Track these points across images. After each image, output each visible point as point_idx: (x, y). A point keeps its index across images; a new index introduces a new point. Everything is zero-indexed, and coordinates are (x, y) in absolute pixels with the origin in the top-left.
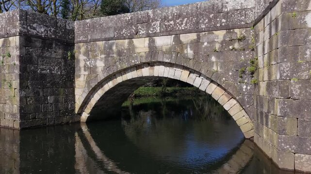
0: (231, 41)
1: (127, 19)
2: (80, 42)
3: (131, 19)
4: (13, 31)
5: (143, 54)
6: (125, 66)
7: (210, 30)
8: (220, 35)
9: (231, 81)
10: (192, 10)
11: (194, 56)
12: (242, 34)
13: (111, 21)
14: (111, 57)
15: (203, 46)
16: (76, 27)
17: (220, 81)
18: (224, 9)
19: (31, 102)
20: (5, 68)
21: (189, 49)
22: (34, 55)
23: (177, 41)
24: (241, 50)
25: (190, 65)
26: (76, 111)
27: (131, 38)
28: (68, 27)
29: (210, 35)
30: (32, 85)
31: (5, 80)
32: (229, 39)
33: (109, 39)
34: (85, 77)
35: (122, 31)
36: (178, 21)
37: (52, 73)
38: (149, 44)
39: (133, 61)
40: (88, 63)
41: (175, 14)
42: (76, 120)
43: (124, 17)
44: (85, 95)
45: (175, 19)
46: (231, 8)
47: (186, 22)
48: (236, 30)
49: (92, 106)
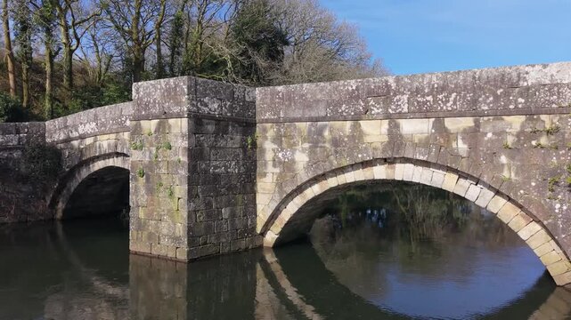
0: (535, 132)
1: (350, 88)
2: (267, 121)
3: (357, 88)
4: (176, 110)
5: (379, 145)
6: (346, 162)
7: (498, 114)
8: (516, 122)
9: (534, 195)
10: (465, 80)
11: (469, 153)
12: (552, 123)
13: (322, 90)
14: (321, 147)
15: (486, 139)
16: (258, 98)
17: (516, 194)
18: (521, 83)
19: (201, 218)
20: (161, 165)
21: (460, 141)
22: (206, 145)
23: (440, 127)
24: (551, 148)
25: (463, 166)
26: (259, 230)
27: (357, 118)
28: (247, 99)
29: (497, 122)
30: (203, 192)
31: (161, 185)
32: (530, 130)
33: (317, 120)
34: (275, 177)
35: (340, 107)
36: (440, 97)
37: (228, 172)
38: (388, 130)
39: (360, 156)
40: (280, 155)
41: (436, 86)
42: (258, 244)
43: (344, 86)
44: (274, 205)
45: (435, 93)
46: (534, 81)
47: (455, 99)
48: (543, 117)
49: (285, 222)
